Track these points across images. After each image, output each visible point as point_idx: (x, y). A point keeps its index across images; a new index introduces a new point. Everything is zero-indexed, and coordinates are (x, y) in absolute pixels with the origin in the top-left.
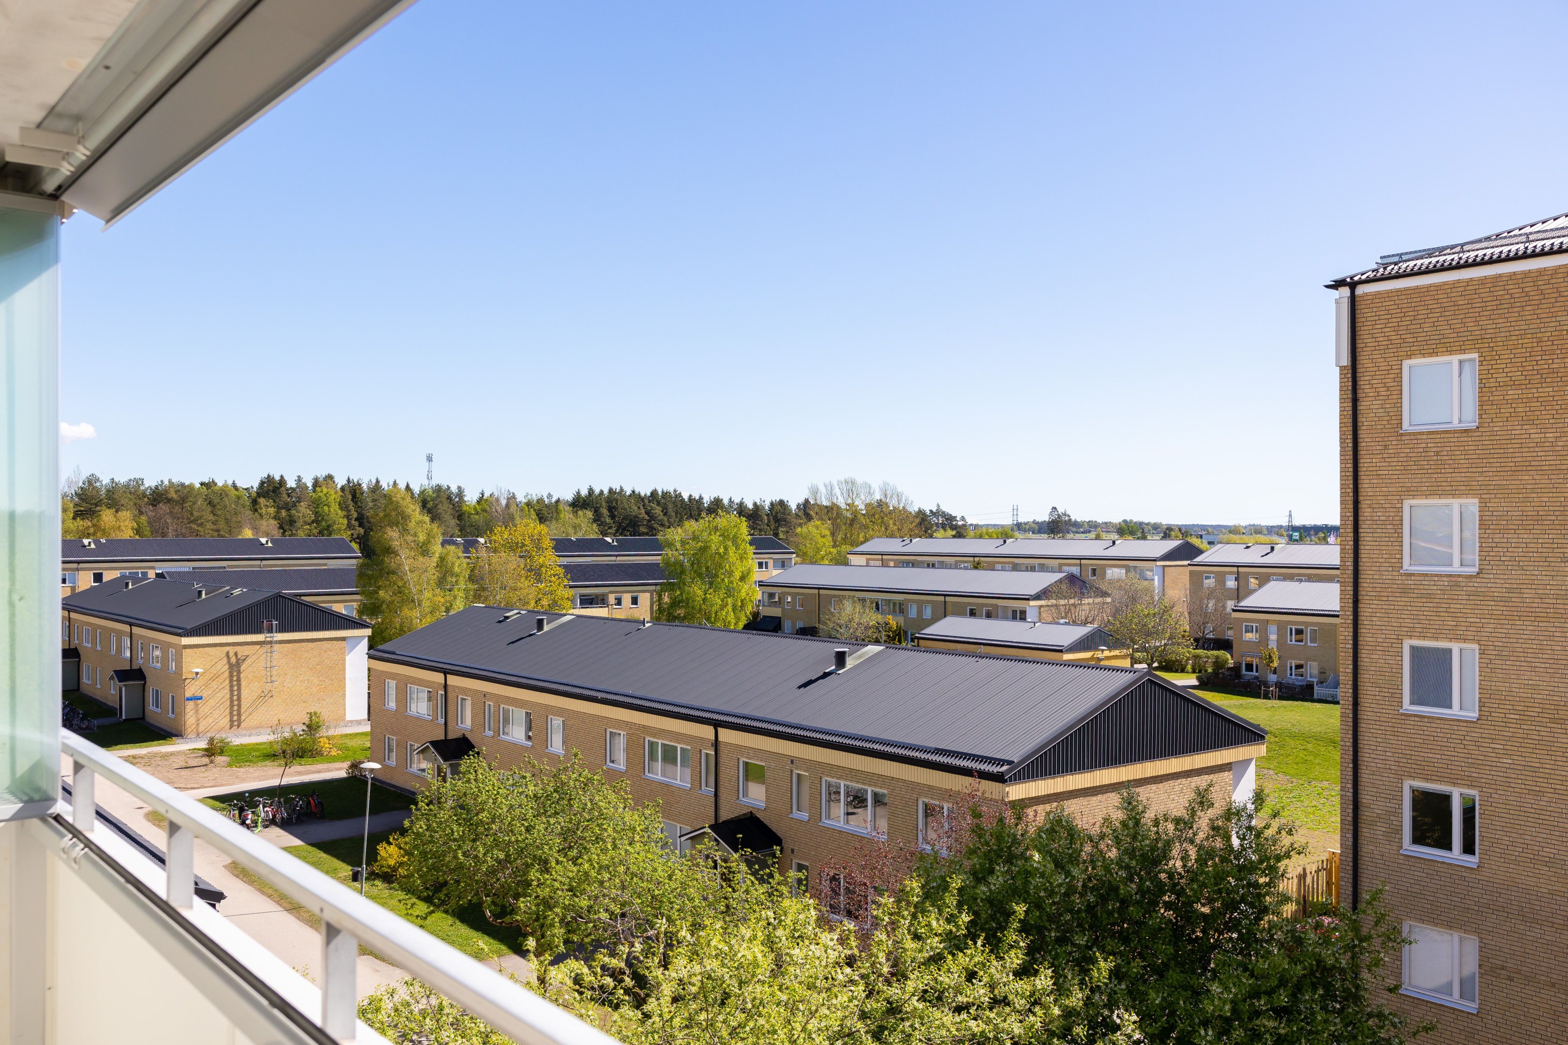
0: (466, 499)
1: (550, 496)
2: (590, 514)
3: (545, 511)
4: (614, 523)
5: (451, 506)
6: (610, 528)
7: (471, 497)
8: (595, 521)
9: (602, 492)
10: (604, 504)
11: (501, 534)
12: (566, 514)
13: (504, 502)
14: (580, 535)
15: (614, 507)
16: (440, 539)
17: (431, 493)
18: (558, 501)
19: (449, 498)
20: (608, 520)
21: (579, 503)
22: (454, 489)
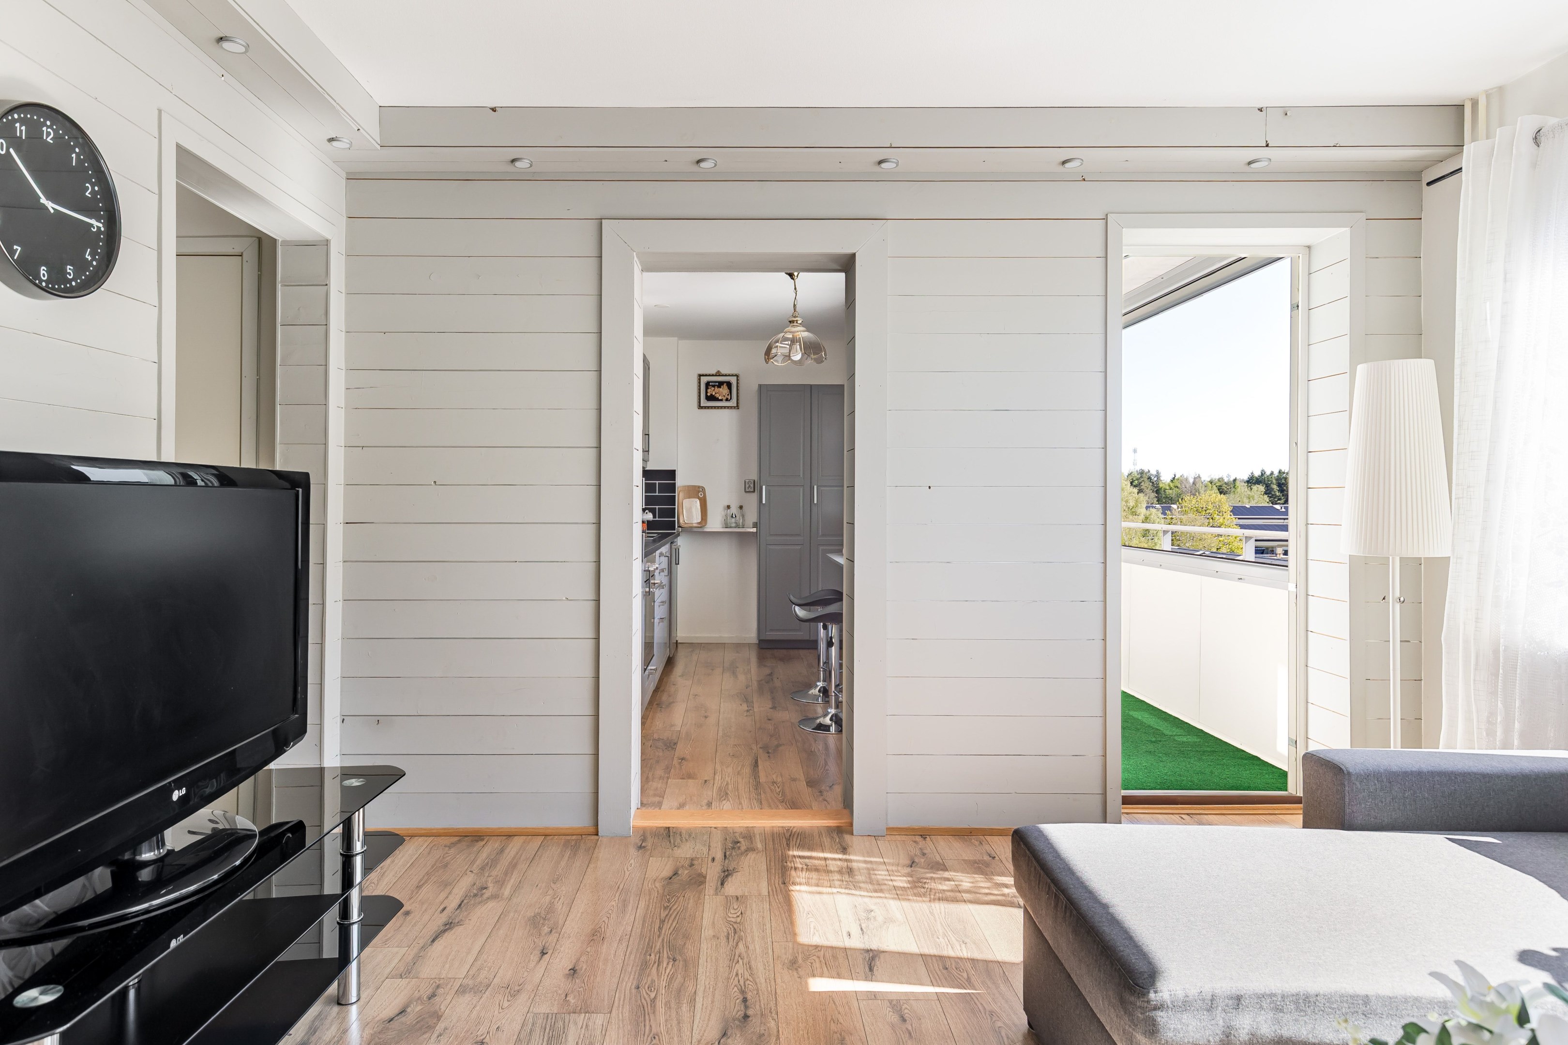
0: (1162, 479)
1: (1229, 476)
2: (1262, 488)
3: (1224, 487)
4: (1283, 495)
5: (1151, 484)
6: (1279, 499)
7: (1166, 478)
8: (1266, 493)
9: (1272, 473)
10: (1274, 481)
11: (1189, 501)
12: (1242, 488)
13: (1191, 481)
14: (1253, 504)
15: (1283, 484)
16: (1145, 505)
17: (1136, 475)
18: (1235, 480)
19: (1149, 478)
20: (1278, 494)
21: (1252, 481)
22: (1153, 472)
